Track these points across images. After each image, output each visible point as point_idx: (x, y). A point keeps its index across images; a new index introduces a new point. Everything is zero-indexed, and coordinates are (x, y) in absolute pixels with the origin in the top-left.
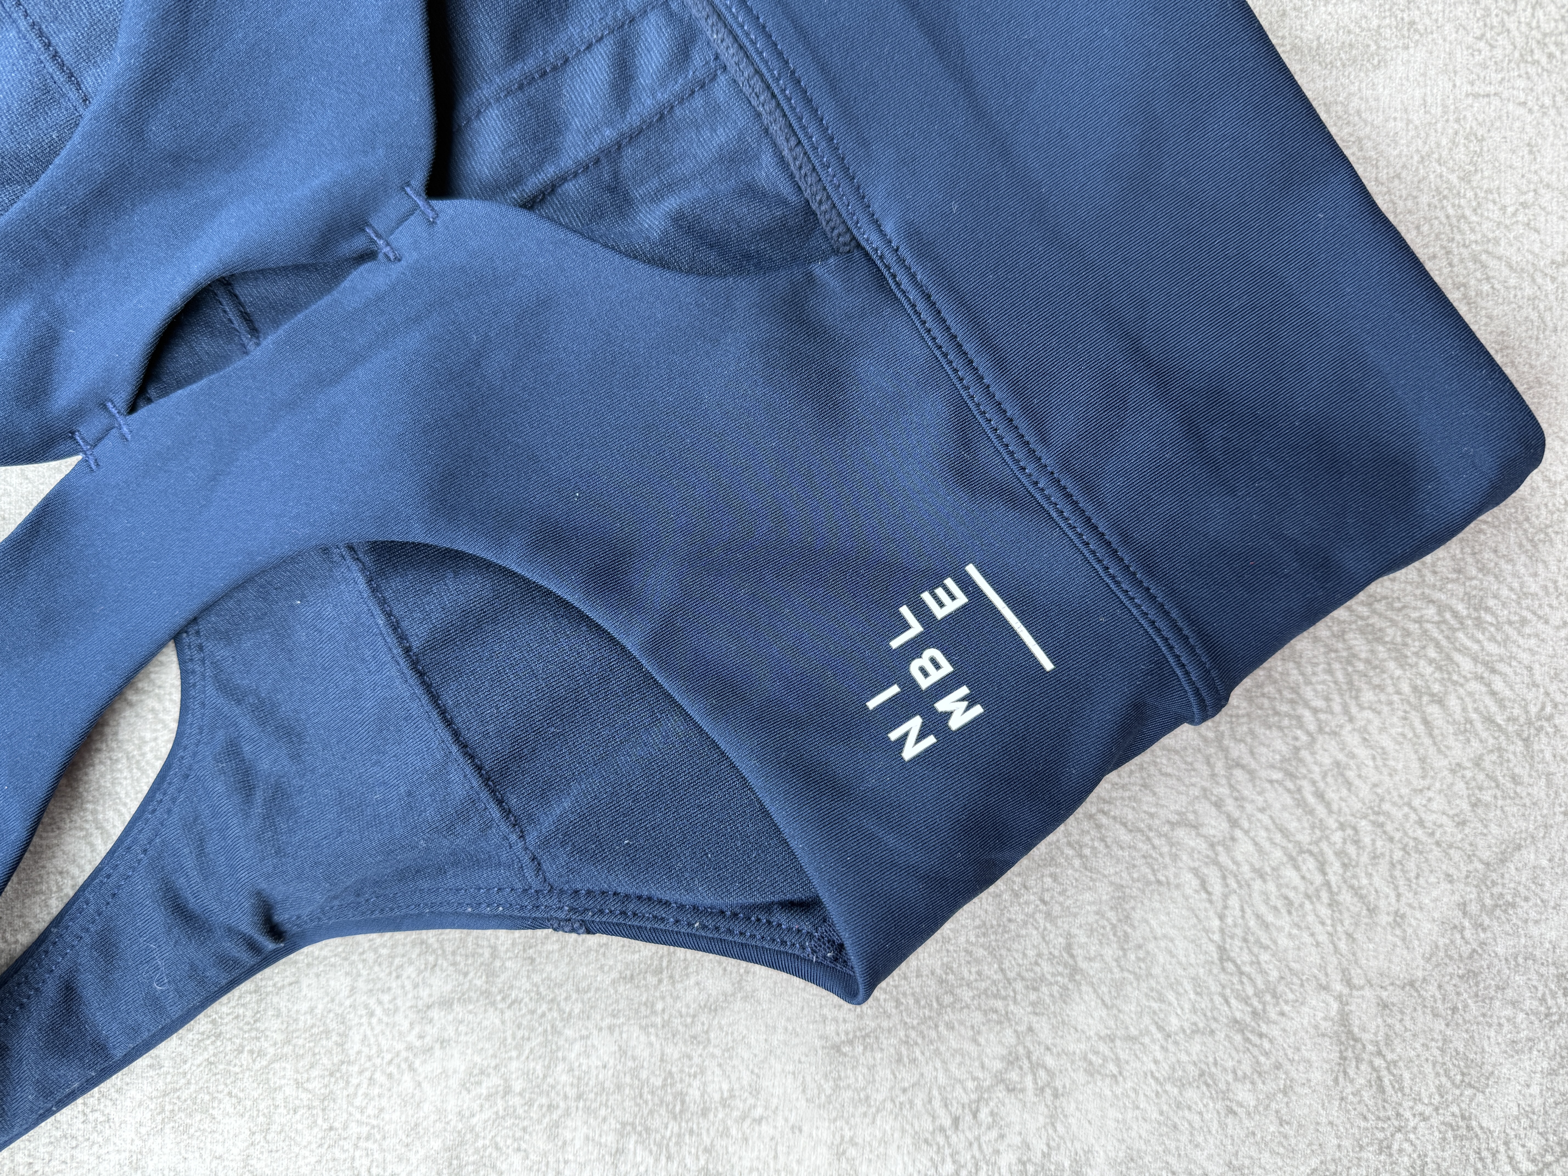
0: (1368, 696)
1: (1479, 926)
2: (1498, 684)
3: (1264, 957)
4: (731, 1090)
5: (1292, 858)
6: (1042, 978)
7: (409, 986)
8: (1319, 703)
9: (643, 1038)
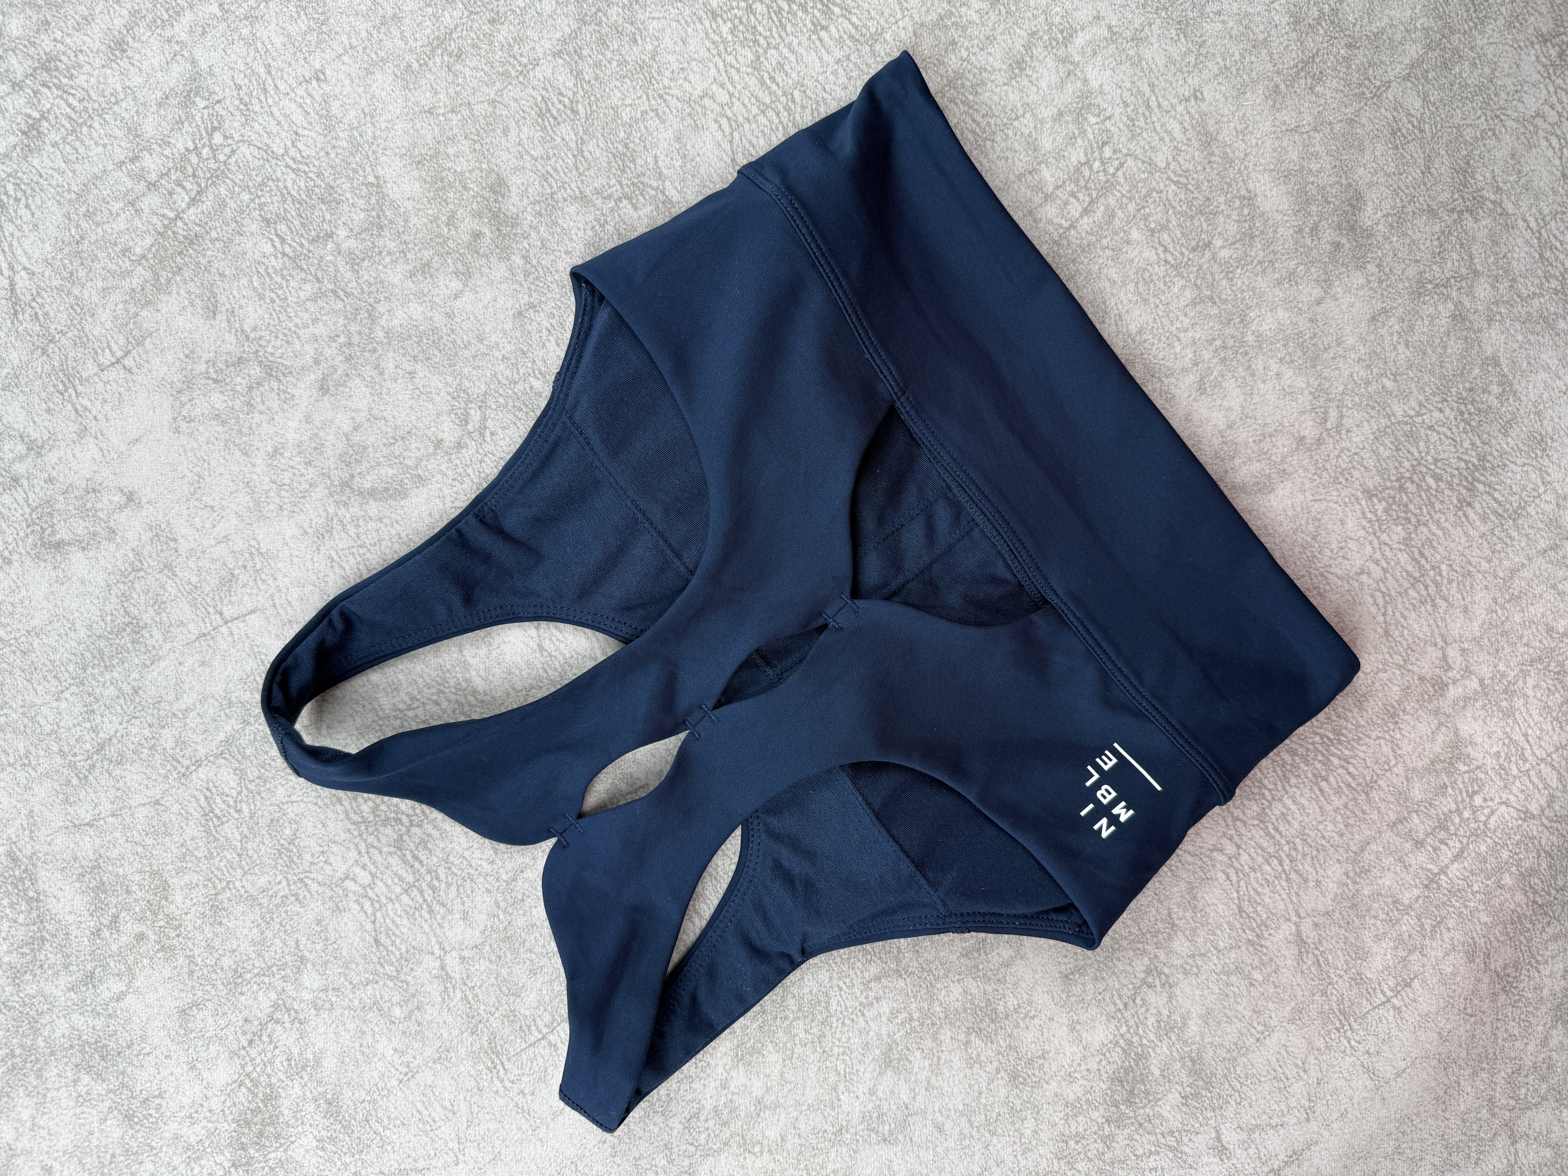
0: (1293, 781)
1: (1355, 882)
2: (1351, 769)
3: (1259, 908)
4: (1018, 1004)
5: (1267, 860)
6: (1159, 931)
7: (859, 973)
8: (1271, 787)
9: (974, 984)
